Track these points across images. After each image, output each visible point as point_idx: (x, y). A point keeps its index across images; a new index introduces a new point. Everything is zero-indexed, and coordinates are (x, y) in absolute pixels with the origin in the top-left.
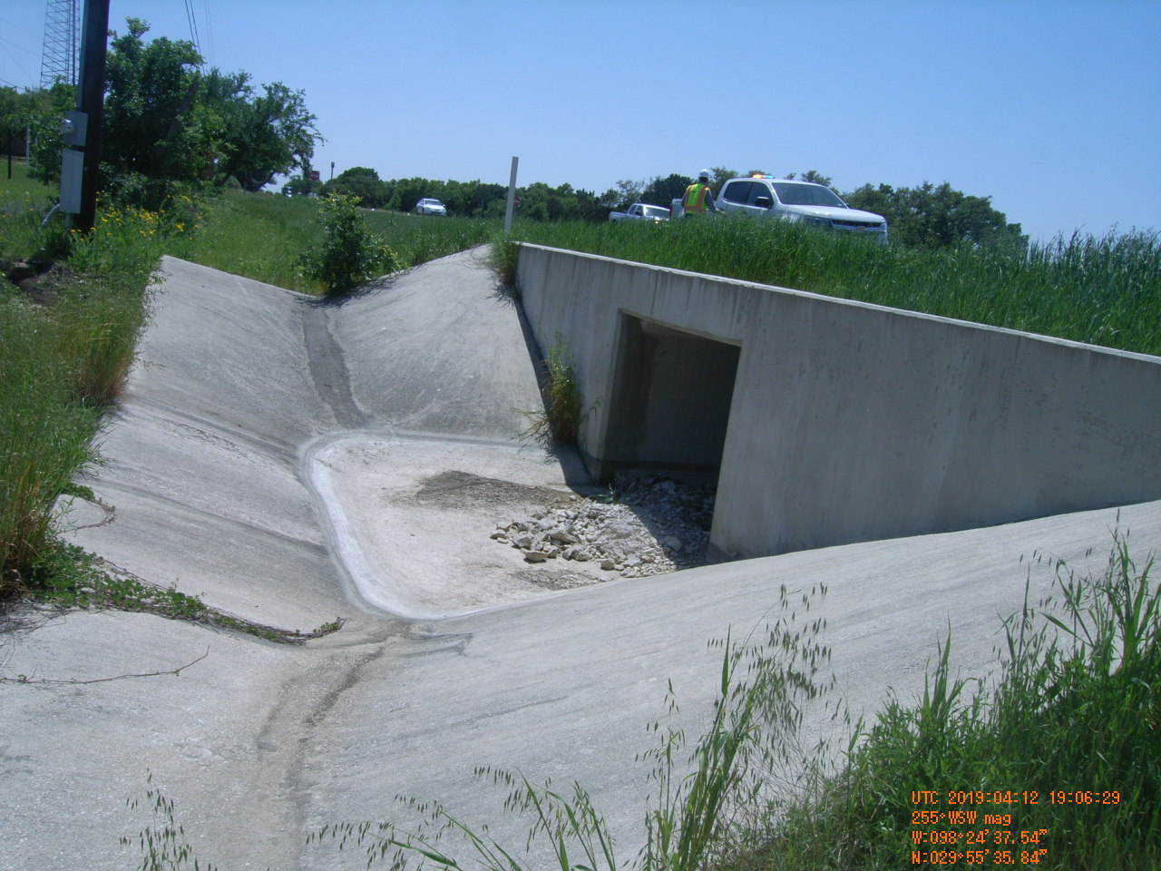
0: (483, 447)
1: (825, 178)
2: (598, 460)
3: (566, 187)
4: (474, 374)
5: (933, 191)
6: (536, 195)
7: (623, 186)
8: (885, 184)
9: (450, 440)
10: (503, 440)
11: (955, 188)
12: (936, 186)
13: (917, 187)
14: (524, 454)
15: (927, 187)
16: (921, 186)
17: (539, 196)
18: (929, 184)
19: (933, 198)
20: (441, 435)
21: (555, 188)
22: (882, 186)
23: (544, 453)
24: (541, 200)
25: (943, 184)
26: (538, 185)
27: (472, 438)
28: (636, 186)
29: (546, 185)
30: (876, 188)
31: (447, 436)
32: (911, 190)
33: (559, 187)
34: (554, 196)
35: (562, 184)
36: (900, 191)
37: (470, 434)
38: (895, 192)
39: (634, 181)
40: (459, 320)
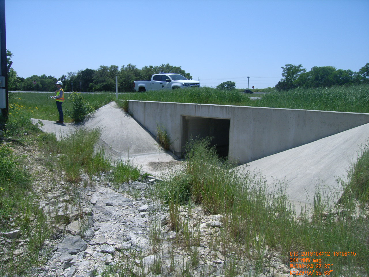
0: (151, 155)
1: (134, 66)
2: (180, 152)
3: (44, 75)
4: (137, 137)
5: (165, 67)
6: (36, 79)
7: (69, 74)
8: (151, 65)
9: (143, 155)
10: (154, 152)
11: (171, 65)
12: (165, 65)
13: (161, 66)
14: (161, 154)
15: (163, 65)
16: (162, 65)
17: (37, 79)
18: (164, 64)
19: (165, 68)
20: (140, 154)
21: (40, 76)
22: (150, 66)
23: (165, 153)
24: (37, 81)
25: (167, 64)
26: (34, 76)
27: (147, 153)
28: (74, 73)
29: (37, 76)
30: (149, 67)
31: (141, 154)
32: (158, 66)
33: (42, 76)
34: (42, 79)
35: (42, 75)
36: (155, 67)
37: (147, 152)
38: (154, 67)
39: (73, 72)
40: (122, 124)
